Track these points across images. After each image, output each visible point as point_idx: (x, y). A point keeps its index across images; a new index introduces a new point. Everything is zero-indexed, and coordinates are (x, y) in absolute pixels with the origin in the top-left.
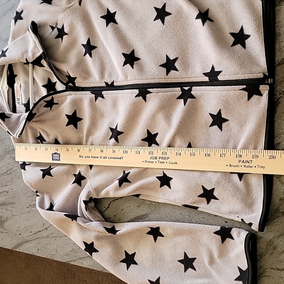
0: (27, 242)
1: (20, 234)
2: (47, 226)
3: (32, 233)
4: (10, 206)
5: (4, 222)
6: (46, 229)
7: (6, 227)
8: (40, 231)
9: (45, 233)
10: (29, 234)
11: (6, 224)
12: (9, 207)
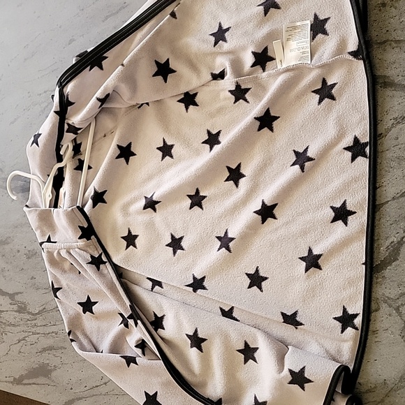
0: (80, 399)
1: (72, 389)
2: (107, 381)
3: (87, 388)
4: (60, 351)
5: (50, 371)
6: (105, 384)
7: (54, 378)
8: (97, 386)
9: (103, 389)
10: (83, 389)
11: (54, 374)
12: (58, 353)
